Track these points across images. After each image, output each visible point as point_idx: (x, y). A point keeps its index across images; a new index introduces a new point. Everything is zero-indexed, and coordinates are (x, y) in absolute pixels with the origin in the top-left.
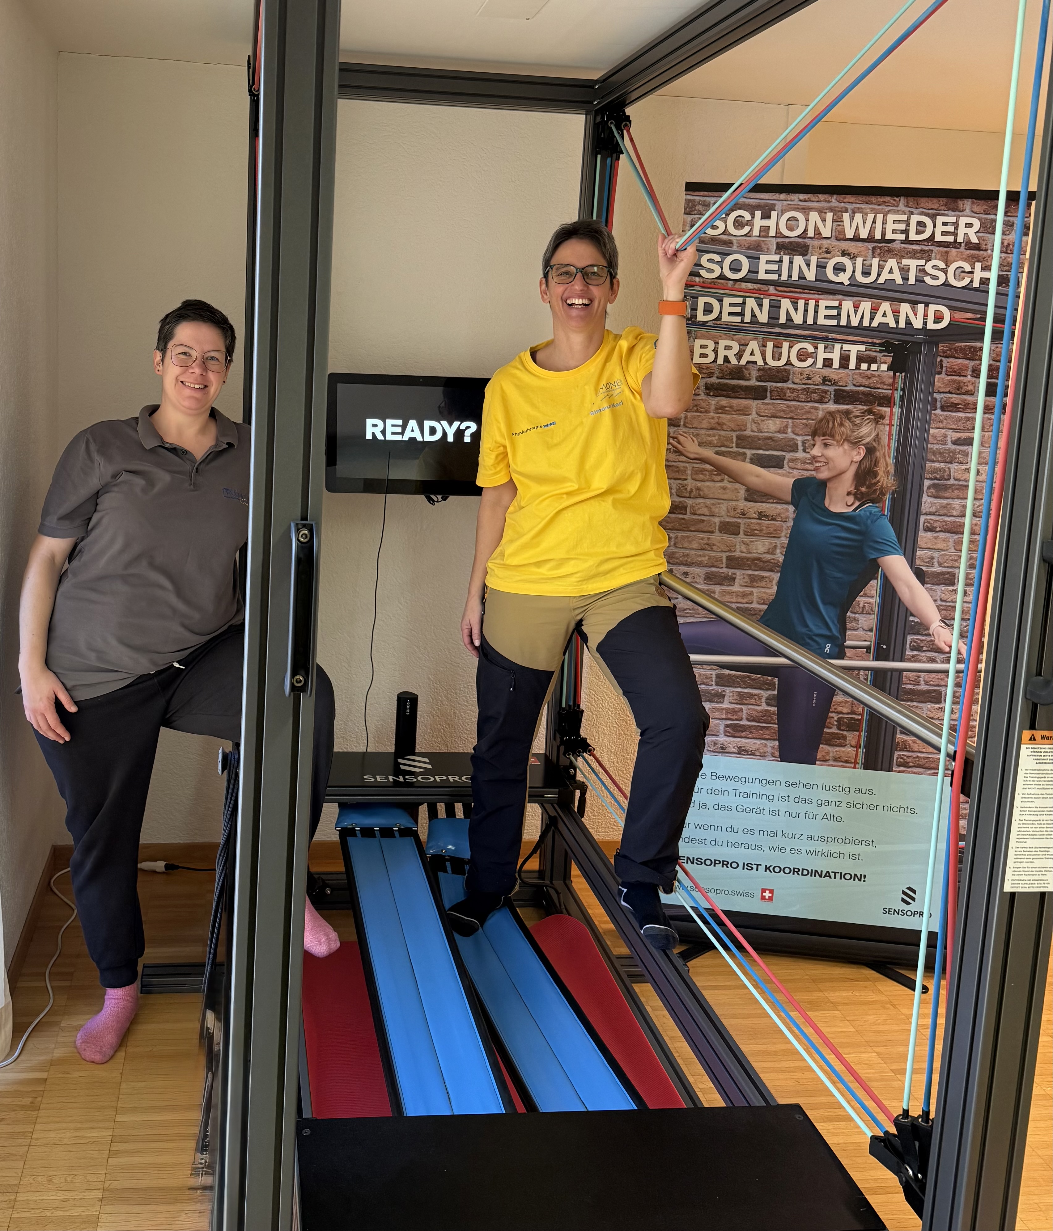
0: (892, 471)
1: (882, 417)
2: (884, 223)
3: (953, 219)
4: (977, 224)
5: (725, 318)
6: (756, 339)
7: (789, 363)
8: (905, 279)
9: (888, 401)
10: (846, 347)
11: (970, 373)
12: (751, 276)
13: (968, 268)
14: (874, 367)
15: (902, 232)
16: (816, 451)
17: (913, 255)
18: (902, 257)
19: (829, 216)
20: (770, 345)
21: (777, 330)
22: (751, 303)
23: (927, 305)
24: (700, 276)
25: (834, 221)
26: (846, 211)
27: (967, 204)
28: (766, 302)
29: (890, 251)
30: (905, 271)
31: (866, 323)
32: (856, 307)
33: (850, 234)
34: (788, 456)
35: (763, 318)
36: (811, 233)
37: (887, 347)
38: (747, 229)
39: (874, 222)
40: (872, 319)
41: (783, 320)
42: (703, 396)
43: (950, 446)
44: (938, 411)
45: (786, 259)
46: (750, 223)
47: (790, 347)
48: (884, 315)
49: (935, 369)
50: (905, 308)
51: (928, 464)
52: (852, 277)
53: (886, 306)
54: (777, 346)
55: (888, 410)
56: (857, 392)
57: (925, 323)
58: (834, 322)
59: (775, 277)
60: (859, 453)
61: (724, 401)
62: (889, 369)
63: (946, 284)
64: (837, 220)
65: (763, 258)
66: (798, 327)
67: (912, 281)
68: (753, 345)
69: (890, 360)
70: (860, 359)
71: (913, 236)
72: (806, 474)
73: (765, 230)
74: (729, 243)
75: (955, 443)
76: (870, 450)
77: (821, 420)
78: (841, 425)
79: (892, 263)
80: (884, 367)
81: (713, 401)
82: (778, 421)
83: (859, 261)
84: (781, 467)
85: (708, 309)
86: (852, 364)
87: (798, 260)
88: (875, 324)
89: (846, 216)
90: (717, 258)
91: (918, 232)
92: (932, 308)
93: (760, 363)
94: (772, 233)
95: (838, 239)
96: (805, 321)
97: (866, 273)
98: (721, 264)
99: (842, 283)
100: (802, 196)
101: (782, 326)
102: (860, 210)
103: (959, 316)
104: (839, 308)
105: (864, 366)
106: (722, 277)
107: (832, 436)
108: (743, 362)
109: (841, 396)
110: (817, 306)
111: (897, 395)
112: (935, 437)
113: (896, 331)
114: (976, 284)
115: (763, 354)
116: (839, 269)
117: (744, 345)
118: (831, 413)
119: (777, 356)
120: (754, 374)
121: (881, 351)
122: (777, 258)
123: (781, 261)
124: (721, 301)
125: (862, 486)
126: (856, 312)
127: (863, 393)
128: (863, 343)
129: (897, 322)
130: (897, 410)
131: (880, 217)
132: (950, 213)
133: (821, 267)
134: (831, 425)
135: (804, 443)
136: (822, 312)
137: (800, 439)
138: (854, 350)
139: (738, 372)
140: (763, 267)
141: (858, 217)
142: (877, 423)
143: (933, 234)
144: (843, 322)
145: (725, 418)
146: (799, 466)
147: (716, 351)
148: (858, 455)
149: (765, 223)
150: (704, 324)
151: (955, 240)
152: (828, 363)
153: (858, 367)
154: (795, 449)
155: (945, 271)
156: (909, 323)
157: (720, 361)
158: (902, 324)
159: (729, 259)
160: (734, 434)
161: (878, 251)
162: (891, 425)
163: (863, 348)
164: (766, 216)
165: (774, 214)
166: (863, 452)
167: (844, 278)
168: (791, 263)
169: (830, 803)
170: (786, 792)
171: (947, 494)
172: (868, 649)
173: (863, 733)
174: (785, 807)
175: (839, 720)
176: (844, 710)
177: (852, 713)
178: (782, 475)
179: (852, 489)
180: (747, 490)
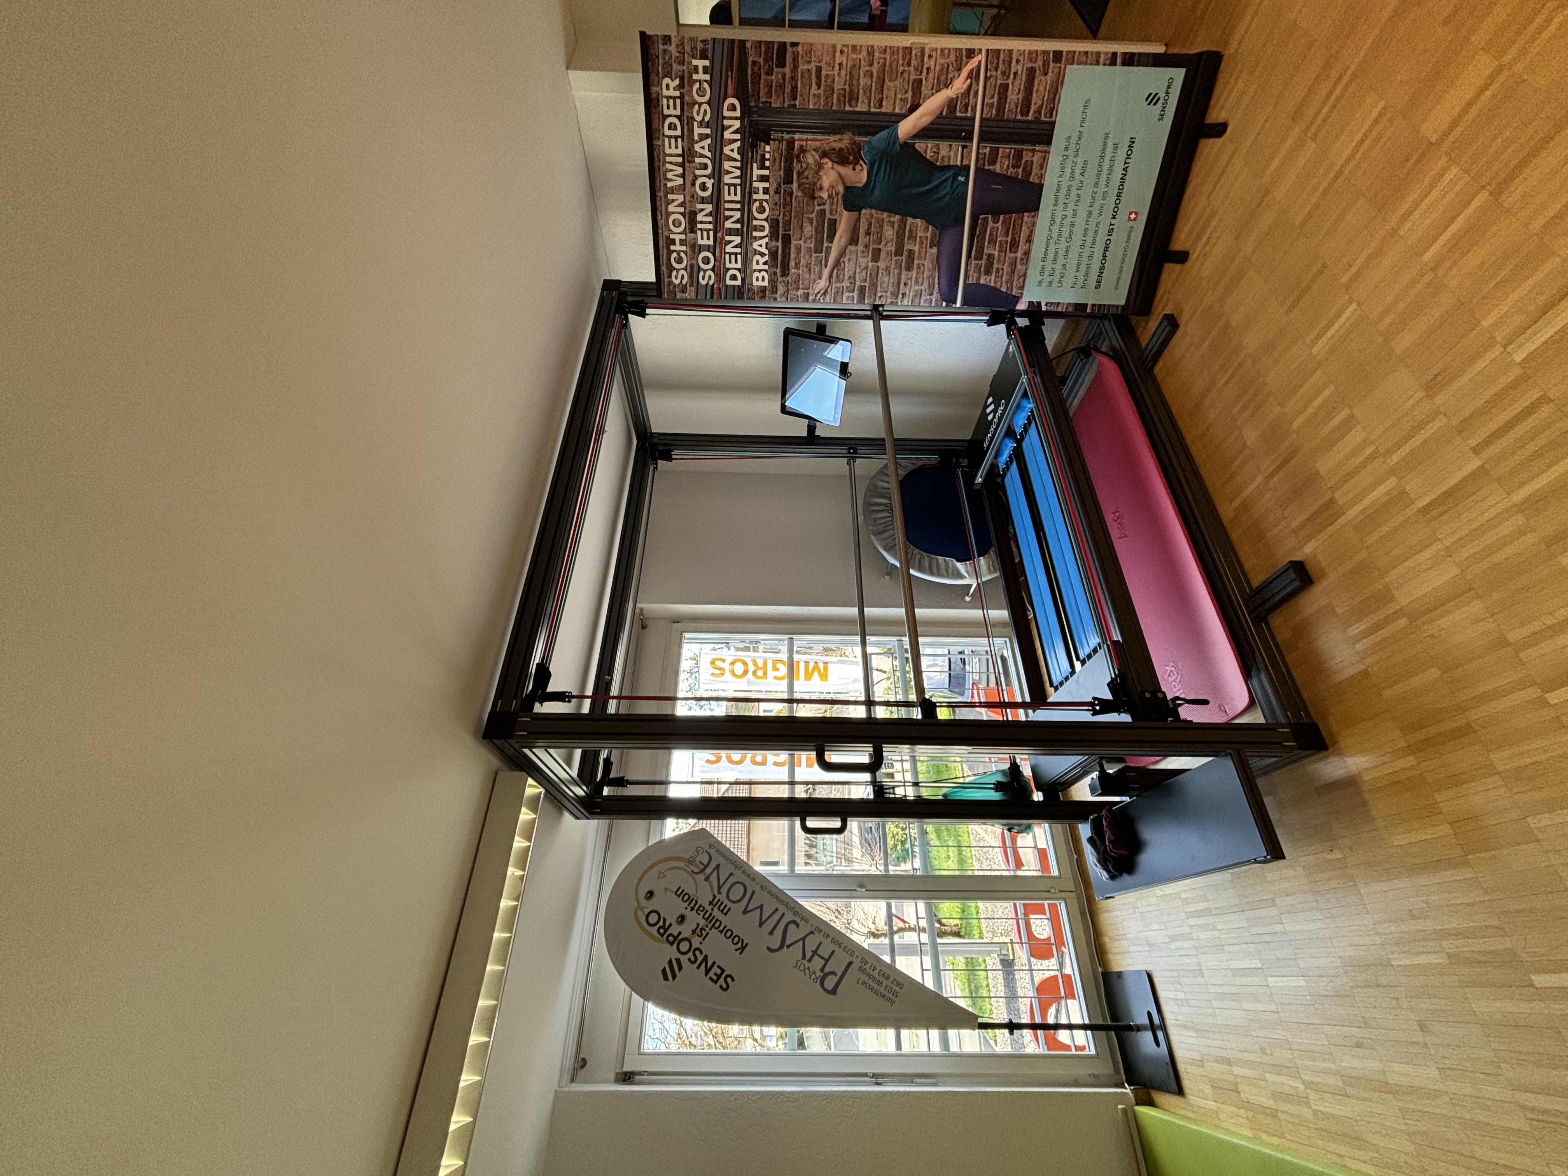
0: (838, 136)
1: (801, 146)
2: (671, 155)
3: (665, 100)
4: (667, 80)
5: (739, 266)
6: (751, 244)
7: (766, 220)
8: (707, 136)
9: (791, 143)
10: (755, 178)
11: (769, 78)
12: (711, 250)
13: (697, 85)
14: (767, 156)
15: (676, 141)
16: (825, 195)
17: (691, 131)
18: (693, 139)
19: (670, 197)
20: (755, 234)
21: (745, 229)
22: (729, 249)
23: (724, 118)
24: (713, 285)
25: (673, 193)
26: (666, 185)
27: (654, 89)
28: (728, 238)
29: (689, 150)
30: (703, 137)
31: (738, 164)
32: (728, 172)
33: (680, 181)
34: (828, 216)
35: (737, 240)
36: (682, 210)
37: (754, 146)
38: (682, 255)
39: (671, 163)
40: (735, 160)
41: (738, 226)
42: (789, 278)
43: (821, 91)
44: (797, 103)
45: (699, 226)
46: (678, 253)
47: (756, 219)
48: (732, 150)
49: (767, 108)
50: (727, 135)
51: (834, 108)
52: (708, 177)
53: (726, 150)
54: (756, 229)
56: (785, 167)
57: (736, 118)
58: (739, 188)
59: (711, 233)
61: (792, 263)
62: (768, 144)
63: (709, 103)
64: (672, 191)
65: (700, 242)
66: (742, 215)
67: (708, 131)
68: (755, 245)
69: (762, 144)
70: (763, 167)
71: (678, 133)
72: (840, 202)
73: (682, 243)
74: (692, 266)
75: (819, 88)
77: (804, 193)
78: (807, 178)
79: (697, 147)
80: (768, 148)
81: (792, 271)
82: (805, 224)
83: (698, 172)
84: (836, 220)
85: (734, 278)
86: (766, 172)
87: (700, 217)
88: (738, 157)
89: (670, 184)
90: (702, 273)
91: (676, 129)
92: (726, 113)
93: (767, 240)
94: (683, 237)
95: (684, 190)
96: (738, 210)
97: (705, 167)
98: (705, 271)
99: (713, 184)
100: (659, 217)
101: (742, 226)
102: (665, 175)
103: (730, 91)
104: (729, 185)
105: (767, 164)
106: (713, 269)
107: (814, 184)
108: (766, 252)
110: (728, 202)
111: (786, 136)
112: (815, 104)
113: (742, 140)
114: (707, 77)
115: (761, 238)
116: (704, 187)
117: (756, 252)
118: (799, 186)
119: (762, 229)
120: (774, 243)
121: (757, 151)
122: (699, 232)
123: (701, 230)
124: (728, 269)
125: (848, 158)
126: (732, 172)
127: (785, 162)
128: (752, 166)
129: (736, 140)
130: (797, 136)
131: (668, 159)
132: (660, 103)
133: (703, 200)
134: (807, 186)
136: (733, 198)
138: (757, 172)
139: (773, 255)
140: (705, 242)
141: (669, 175)
142: (806, 151)
143: (676, 116)
144: (738, 181)
145: (803, 262)
146: (834, 207)
147: (760, 271)
149: (678, 242)
150: (743, 280)
151: (679, 97)
152: (766, 191)
153: (768, 168)
154: (823, 212)
155: (700, 104)
156: (736, 132)
157: (766, 267)
158: (738, 136)
159: (702, 265)
160: (814, 255)
161: (690, 158)
163: (755, 165)
164: (673, 242)
165: (672, 236)
166: (825, 160)
167: (709, 183)
168: (701, 222)
169: (1073, 171)
170: (1061, 206)
171: (856, 90)
172: (964, 147)
173: (1025, 147)
174: (1071, 206)
175: (1013, 167)
176: (1007, 163)
177: (1009, 156)
178: (841, 219)
179: (851, 167)
180: (851, 244)
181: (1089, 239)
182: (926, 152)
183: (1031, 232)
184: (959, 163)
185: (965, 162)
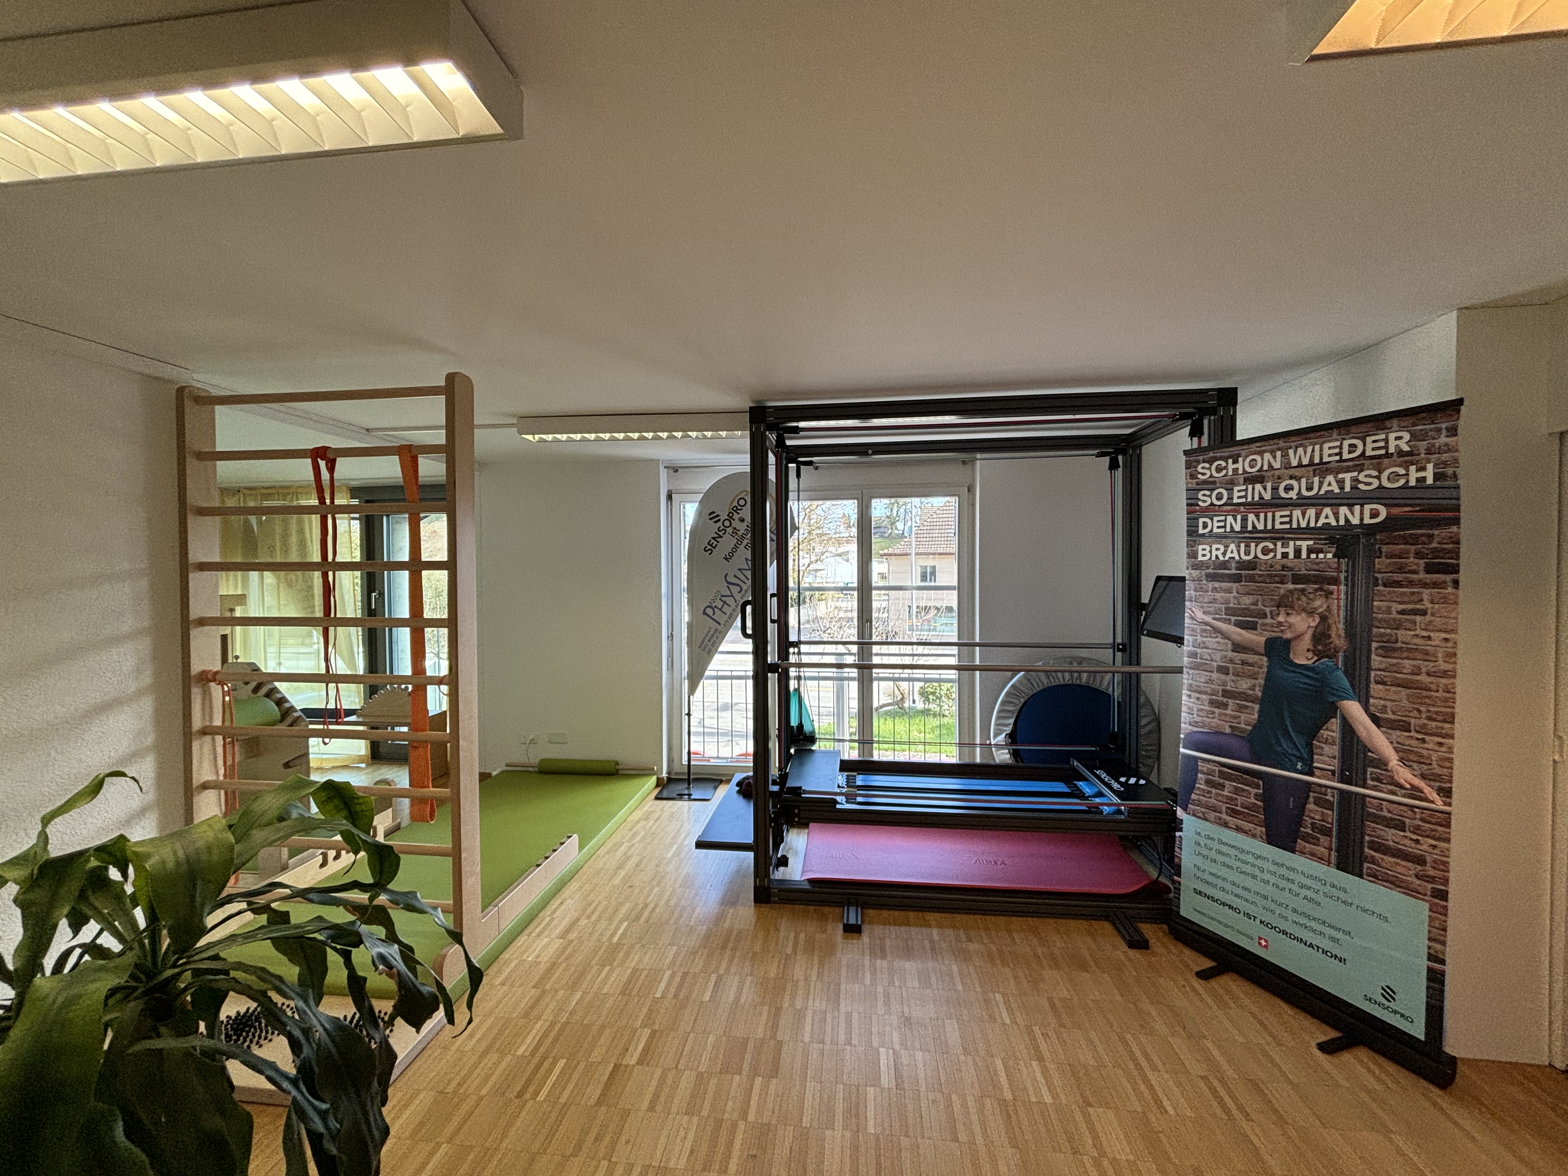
0: (1343, 635)
1: (1332, 593)
2: (1321, 450)
3: (1383, 436)
4: (1407, 436)
5: (1216, 530)
6: (1233, 542)
7: (1256, 557)
8: (1342, 488)
9: (1335, 581)
10: (1298, 543)
11: (1412, 555)
12: (1229, 501)
13: (1402, 471)
14: (1321, 556)
15: (1336, 454)
16: (1281, 619)
17: (1348, 470)
18: (1339, 473)
19: (1279, 454)
20: (1243, 545)
21: (1247, 535)
22: (1230, 519)
23: (1362, 506)
24: (1198, 505)
25: (1282, 456)
26: (1291, 448)
27: (1395, 423)
28: (1239, 517)
29: (1327, 470)
30: (1341, 483)
31: (1312, 525)
32: (1304, 514)
33: (1295, 463)
34: (1260, 621)
35: (1237, 528)
36: (1265, 468)
37: (1331, 540)
38: (1224, 472)
39: (1313, 451)
40: (1317, 521)
41: (1250, 528)
42: (1204, 582)
43: (1394, 615)
44: (1380, 588)
45: (1250, 487)
46: (1226, 468)
47: (1256, 546)
48: (1327, 517)
49: (1373, 554)
50: (1343, 510)
51: (1375, 630)
52: (1299, 493)
53: (1327, 511)
54: (1248, 546)
55: (1335, 587)
56: (1310, 575)
57: (1362, 519)
58: (1288, 526)
59: (1243, 500)
60: (1314, 620)
61: (1217, 585)
62: (1334, 556)
63: (1381, 487)
64: (1285, 455)
65: (1236, 489)
66: (1261, 532)
67: (1347, 489)
68: (1232, 546)
69: (1334, 550)
70: (1310, 551)
71: (1346, 456)
72: (1274, 634)
73: (1235, 470)
74: (1214, 483)
75: (1399, 613)
76: (1324, 618)
77: (1283, 596)
78: (1298, 599)
79: (1330, 478)
80: (1330, 556)
81: (1210, 585)
82: (1251, 597)
83: (1304, 481)
84: (1256, 629)
85: (1205, 526)
86: (1304, 555)
87: (1258, 487)
88: (1320, 524)
89: (1291, 452)
90: (1208, 493)
91: (1350, 452)
92: (1367, 508)
93: (1237, 558)
94: (1241, 472)
95: (1286, 468)
96: (1265, 527)
97: (1309, 488)
98: (1210, 496)
99: (1291, 498)
100: (1258, 444)
101: (1250, 532)
102: (1301, 445)
103: (1396, 511)
104: (1290, 516)
105: (1313, 556)
106: (1212, 504)
107: (1293, 608)
108: (1227, 558)
109: (1296, 579)
110: (1274, 516)
111: (1342, 576)
112: (1379, 608)
113: (1338, 528)
114: (1413, 483)
115: (1239, 552)
116: (1288, 488)
117: (1227, 547)
118: (1291, 591)
119: (1247, 553)
120: (1234, 565)
121: (1326, 544)
122: (1244, 487)
123: (1246, 490)
124: (1212, 520)
125: (1319, 644)
126: (1304, 517)
127: (1314, 576)
128: (1311, 539)
129: (1338, 521)
130: (1343, 588)
131: (1317, 447)
132: (1379, 432)
133: (1275, 489)
134: (1290, 599)
135: (1271, 612)
136: (1278, 520)
137: (1268, 610)
138: (1304, 545)
139: (1224, 565)
140: (1236, 494)
141: (1300, 450)
142: (1327, 597)
143: (1364, 452)
144: (1295, 525)
145: (1218, 595)
146: (1268, 628)
147: (1210, 552)
148: (1314, 622)
149: (1235, 466)
150: (1203, 535)
151: (1387, 452)
152: (1285, 555)
153: (1308, 557)
154: (1264, 616)
155: (1378, 478)
156: (1347, 520)
157: (1214, 558)
158: (1342, 522)
159: (1216, 492)
160: (1223, 606)
161: (1318, 471)
162: (1339, 599)
163: (1311, 543)
164: (1235, 462)
165: (1241, 459)
166: (1317, 620)
167: (1293, 494)
168: (1253, 489)
169: (1309, 888)
170: (1273, 868)
171: (1396, 655)
172: (1333, 772)
173: (1334, 840)
174: (1273, 880)
175: (1312, 824)
176: (1316, 817)
177: (1323, 821)
178: (1257, 635)
179: (1311, 647)
180: (1233, 644)
181: (1239, 891)
182: (1327, 729)
183: (1246, 832)
184: (1315, 765)
185: (1317, 772)
